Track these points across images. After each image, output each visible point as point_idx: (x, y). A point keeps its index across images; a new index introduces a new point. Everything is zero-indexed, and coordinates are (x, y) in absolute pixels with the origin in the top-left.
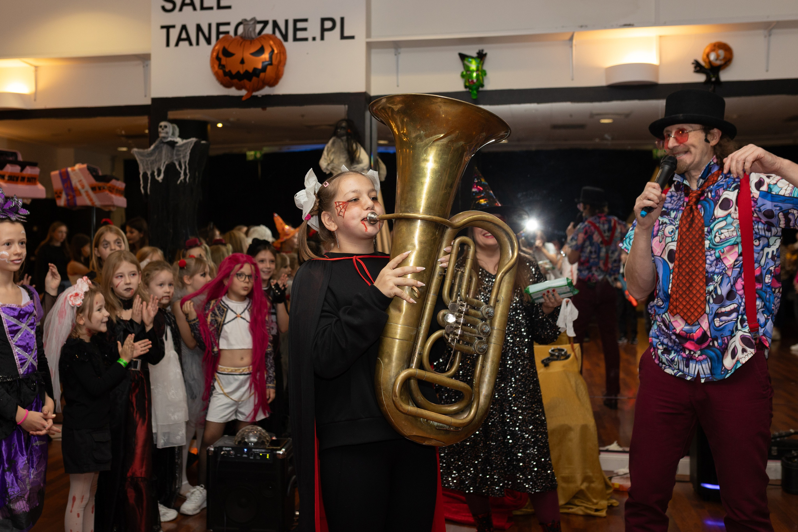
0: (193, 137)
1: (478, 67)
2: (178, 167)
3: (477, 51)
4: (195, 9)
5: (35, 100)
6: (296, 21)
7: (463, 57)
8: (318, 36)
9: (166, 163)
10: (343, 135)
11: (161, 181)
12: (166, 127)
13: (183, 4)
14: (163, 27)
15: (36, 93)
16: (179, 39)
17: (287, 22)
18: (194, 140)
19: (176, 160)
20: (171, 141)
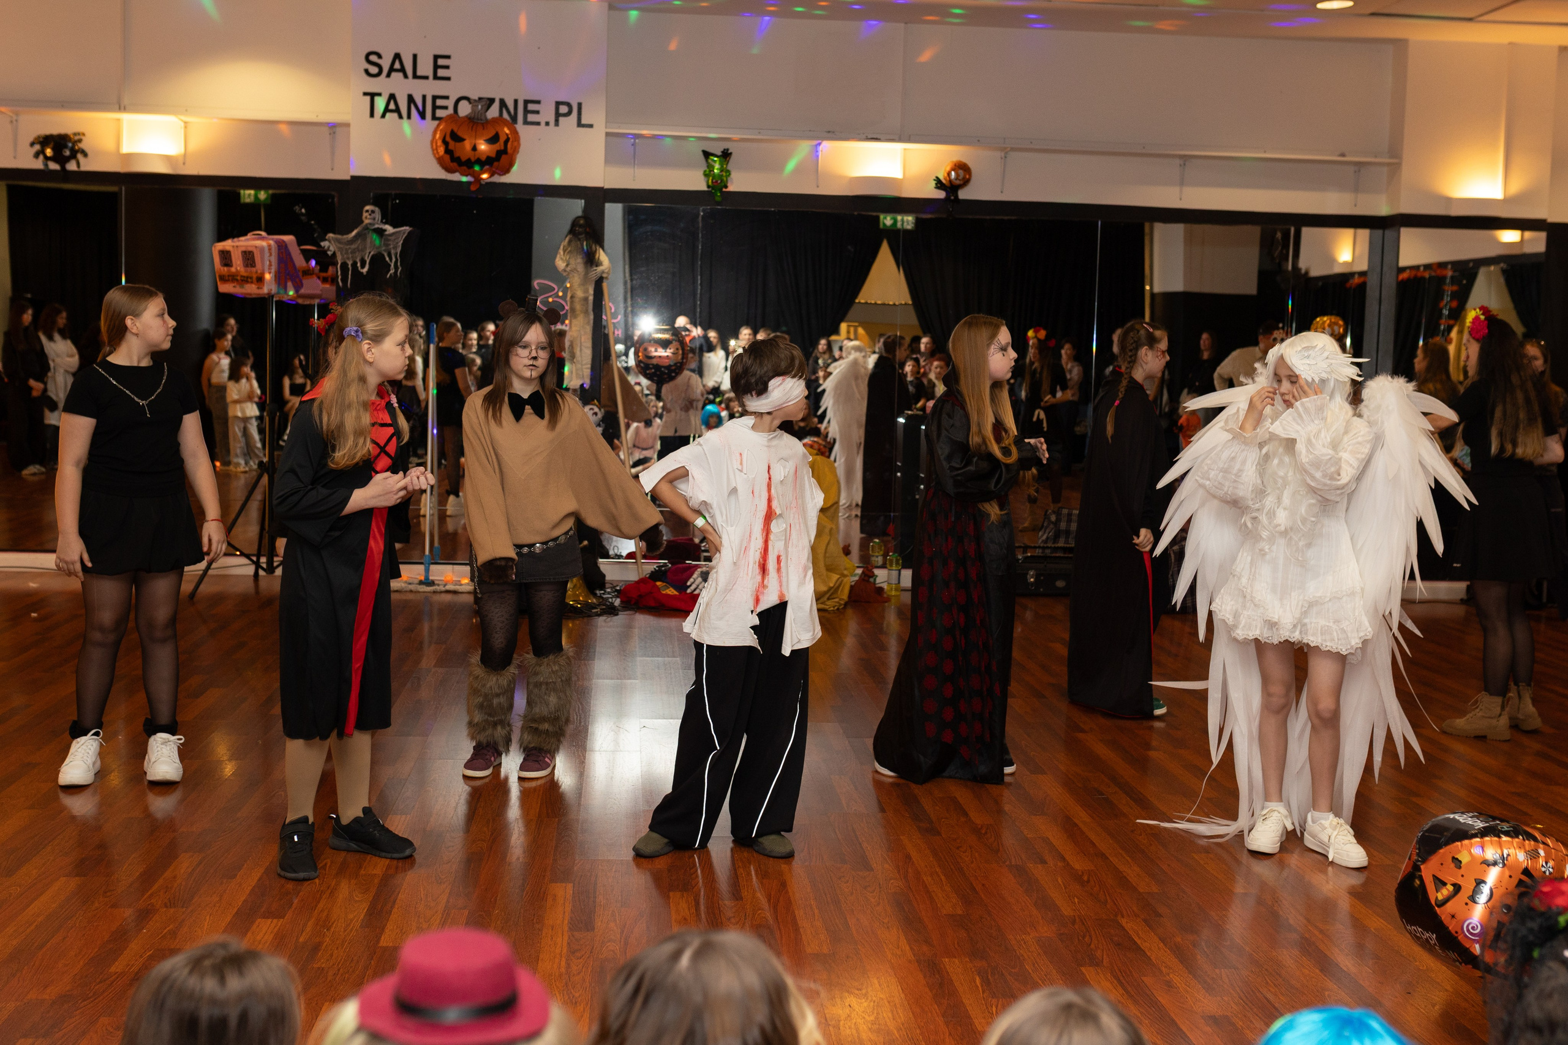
0: (406, 226)
1: (722, 166)
2: (387, 259)
3: (722, 150)
4: (406, 76)
5: (184, 164)
6: (526, 102)
7: (707, 154)
8: (552, 122)
9: (372, 253)
10: (580, 234)
11: (365, 273)
12: (373, 212)
13: (392, 69)
14: (365, 94)
15: (185, 155)
16: (387, 110)
17: (516, 101)
18: (407, 228)
19: (385, 250)
20: (378, 228)
